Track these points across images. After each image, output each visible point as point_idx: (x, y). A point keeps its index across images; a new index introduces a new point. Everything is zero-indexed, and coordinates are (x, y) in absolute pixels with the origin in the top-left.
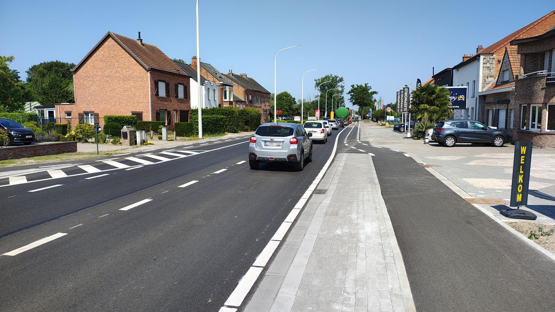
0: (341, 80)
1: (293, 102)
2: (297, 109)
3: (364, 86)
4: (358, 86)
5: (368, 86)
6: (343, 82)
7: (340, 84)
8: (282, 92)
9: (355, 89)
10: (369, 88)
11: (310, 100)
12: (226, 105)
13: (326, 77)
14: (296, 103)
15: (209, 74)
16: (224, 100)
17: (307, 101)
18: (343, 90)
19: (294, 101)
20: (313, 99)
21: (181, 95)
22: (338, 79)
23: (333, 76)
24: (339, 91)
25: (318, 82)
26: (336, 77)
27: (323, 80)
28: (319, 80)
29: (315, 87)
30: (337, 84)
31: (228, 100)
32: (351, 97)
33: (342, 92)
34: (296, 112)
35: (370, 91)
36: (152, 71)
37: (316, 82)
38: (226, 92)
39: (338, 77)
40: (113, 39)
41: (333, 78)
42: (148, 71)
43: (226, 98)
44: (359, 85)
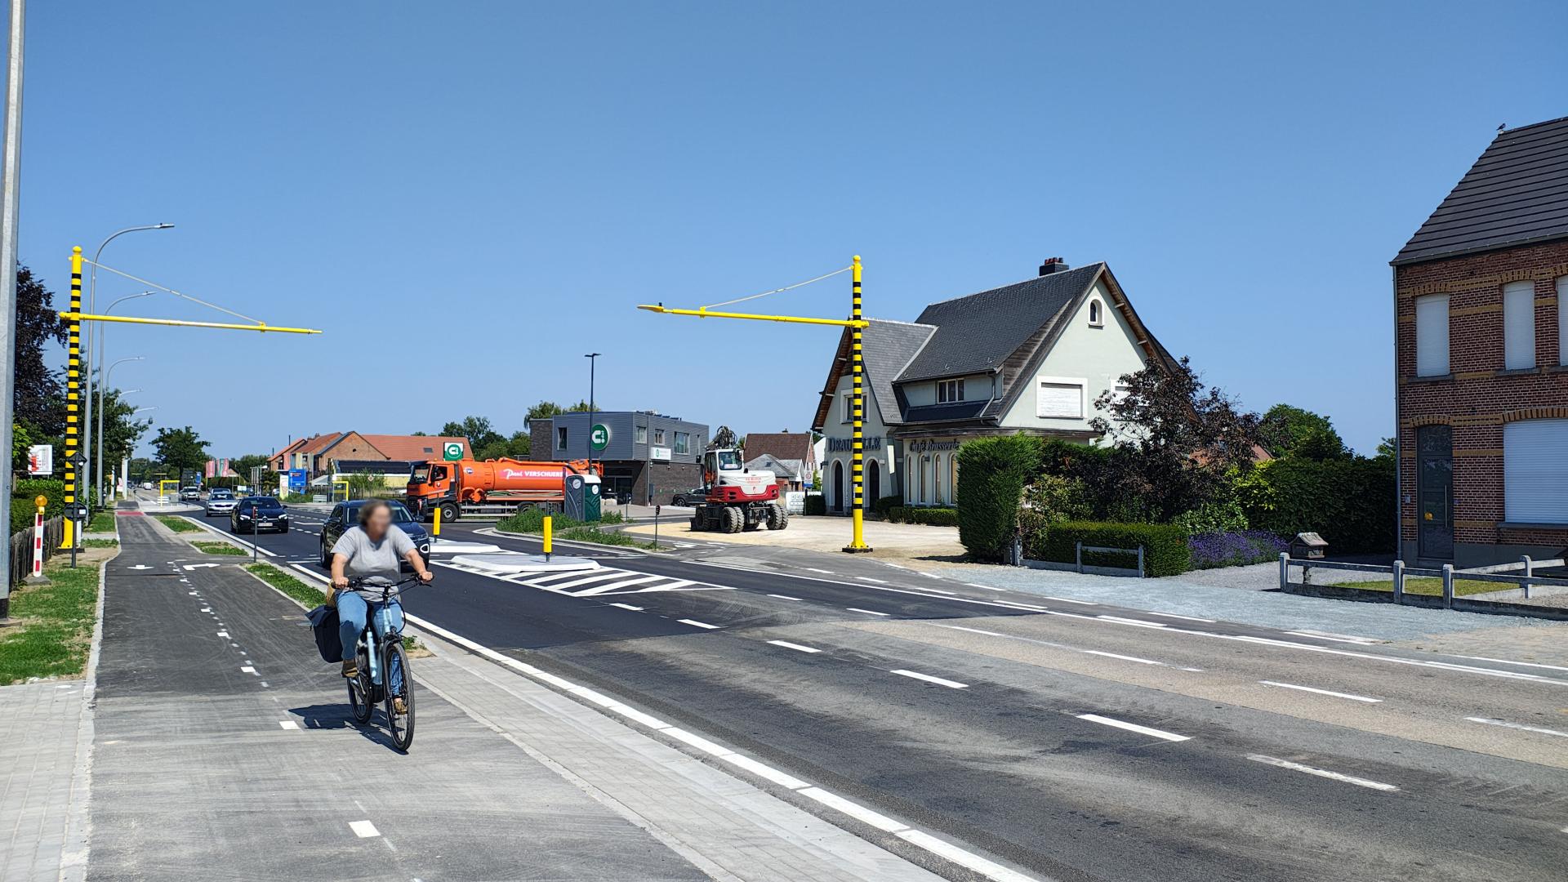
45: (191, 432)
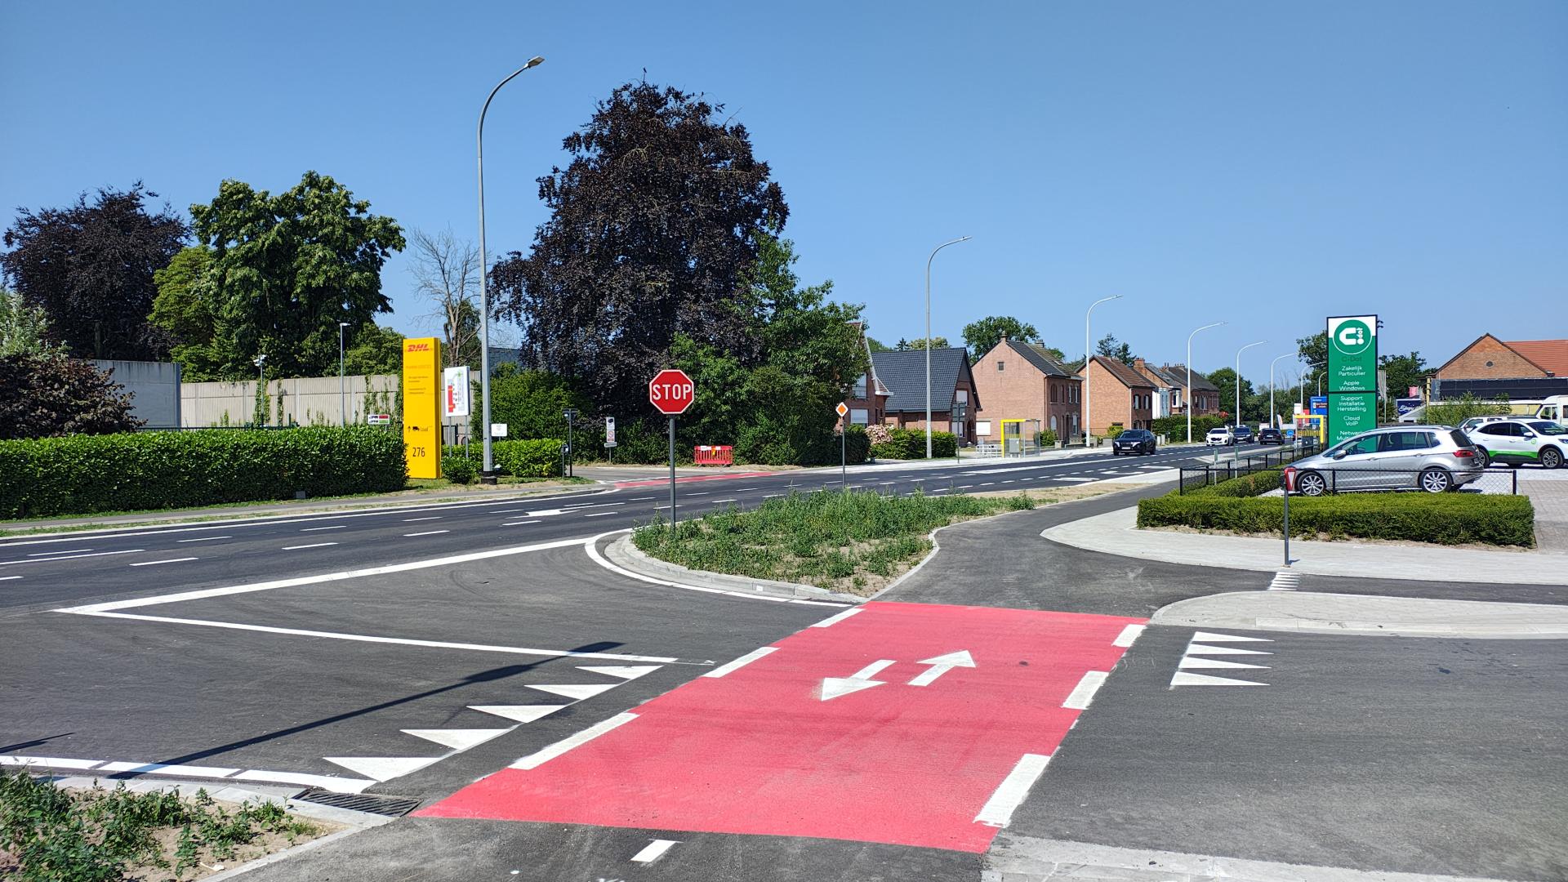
1: (1246, 390)
2: (1256, 407)
3: (1409, 356)
4: (1394, 359)
5: (1418, 357)
8: (1219, 369)
10: (1420, 362)
11: (1288, 386)
12: (1175, 412)
14: (1253, 393)
15: (1155, 377)
16: (1173, 406)
17: (1279, 388)
19: (1248, 388)
20: (1294, 384)
21: (1147, 407)
25: (1306, 345)
28: (1307, 340)
29: (1300, 356)
31: (1177, 406)
34: (1255, 413)
35: (1423, 368)
36: (1134, 388)
37: (1302, 346)
38: (1175, 397)
40: (1097, 361)
42: (1129, 388)
43: (1175, 404)
44: (1397, 356)
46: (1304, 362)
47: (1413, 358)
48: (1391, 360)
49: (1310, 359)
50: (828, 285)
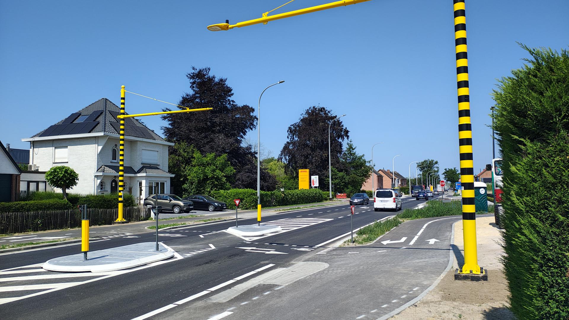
0: (436, 163)
3: (453, 169)
4: (449, 169)
6: (438, 164)
7: (436, 165)
9: (447, 171)
13: (425, 161)
18: (439, 170)
22: (434, 162)
23: (430, 160)
24: (435, 171)
25: (419, 164)
26: (433, 161)
27: (423, 163)
28: (420, 163)
29: (417, 168)
30: (433, 166)
32: (444, 176)
33: (437, 171)
39: (434, 161)
40: (381, 171)
41: (430, 162)
42: (391, 179)
45: (456, 169)
46: (418, 170)
47: (455, 169)
48: (448, 170)
49: (420, 169)
50: (363, 155)
